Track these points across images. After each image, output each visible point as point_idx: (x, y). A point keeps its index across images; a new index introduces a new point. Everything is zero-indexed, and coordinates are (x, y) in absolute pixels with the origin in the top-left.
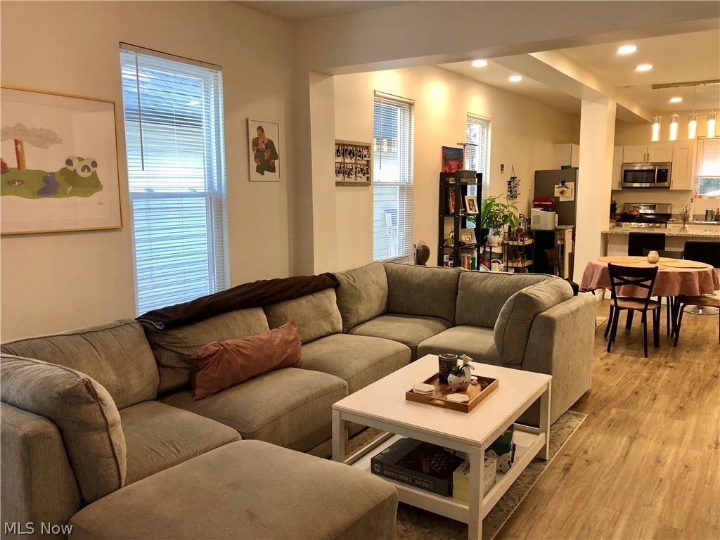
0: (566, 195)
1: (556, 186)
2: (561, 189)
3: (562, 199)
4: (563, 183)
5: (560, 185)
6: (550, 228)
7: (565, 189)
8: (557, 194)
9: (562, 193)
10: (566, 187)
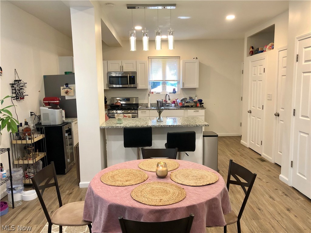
0: (70, 95)
1: (62, 88)
2: (66, 89)
3: (67, 98)
4: (67, 85)
5: (65, 87)
6: (58, 122)
7: (69, 90)
8: (63, 93)
9: (67, 92)
10: (69, 88)
